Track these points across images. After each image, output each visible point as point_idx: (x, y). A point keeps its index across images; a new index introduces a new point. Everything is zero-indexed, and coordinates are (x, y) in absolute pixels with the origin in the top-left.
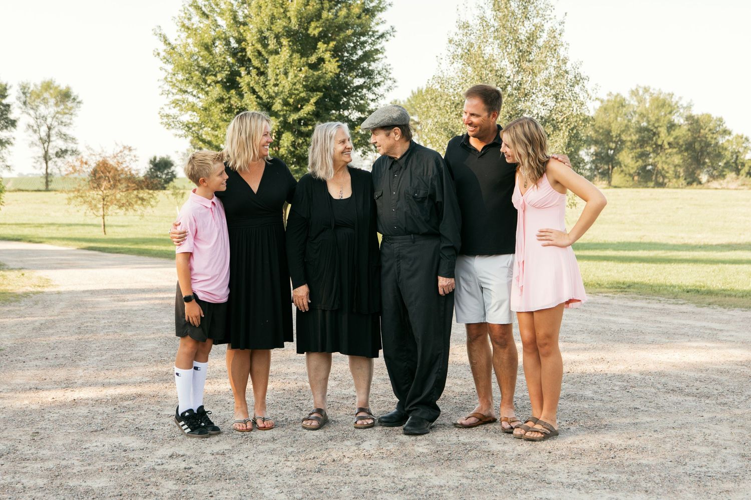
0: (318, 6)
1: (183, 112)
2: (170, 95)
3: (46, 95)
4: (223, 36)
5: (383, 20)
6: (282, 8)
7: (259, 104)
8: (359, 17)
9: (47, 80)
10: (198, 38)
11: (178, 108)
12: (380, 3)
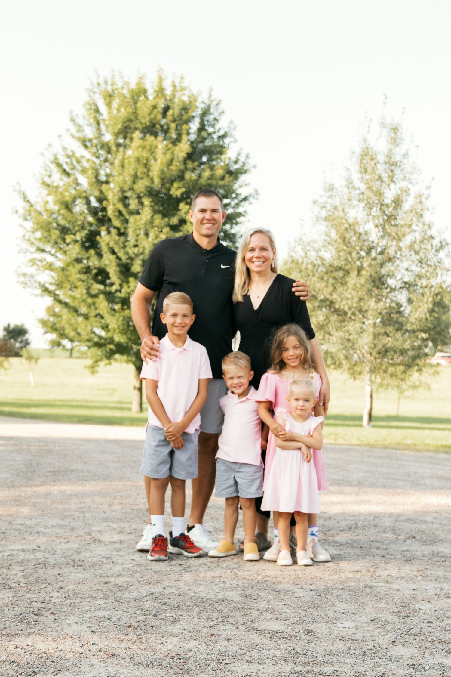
0: (182, 167)
1: (40, 272)
2: (28, 254)
4: (84, 194)
5: (247, 182)
6: (146, 167)
7: (119, 265)
8: (223, 178)
10: (60, 196)
11: (35, 267)
12: (244, 164)
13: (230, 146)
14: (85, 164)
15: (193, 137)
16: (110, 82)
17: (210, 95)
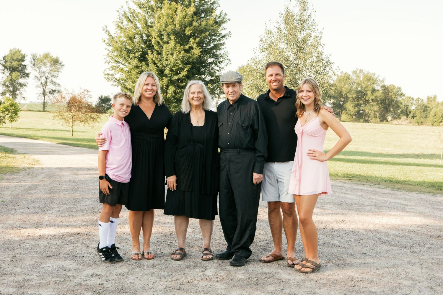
0: (191, 19)
1: (116, 73)
2: (110, 64)
3: (45, 61)
4: (140, 33)
5: (225, 28)
6: (172, 19)
7: (157, 70)
8: (212, 26)
9: (46, 53)
10: (127, 34)
11: (114, 71)
12: (224, 18)
13: (217, 9)
14: (140, 17)
15: (196, 4)
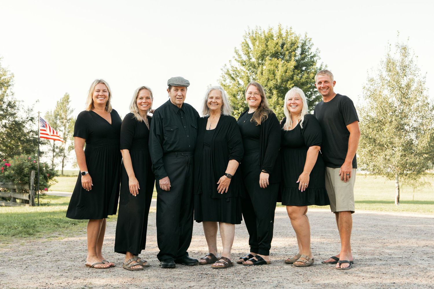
0: (292, 73)
6: (273, 74)
10: (230, 91)
13: (317, 61)
15: (298, 58)
16: (255, 33)
17: (306, 36)
